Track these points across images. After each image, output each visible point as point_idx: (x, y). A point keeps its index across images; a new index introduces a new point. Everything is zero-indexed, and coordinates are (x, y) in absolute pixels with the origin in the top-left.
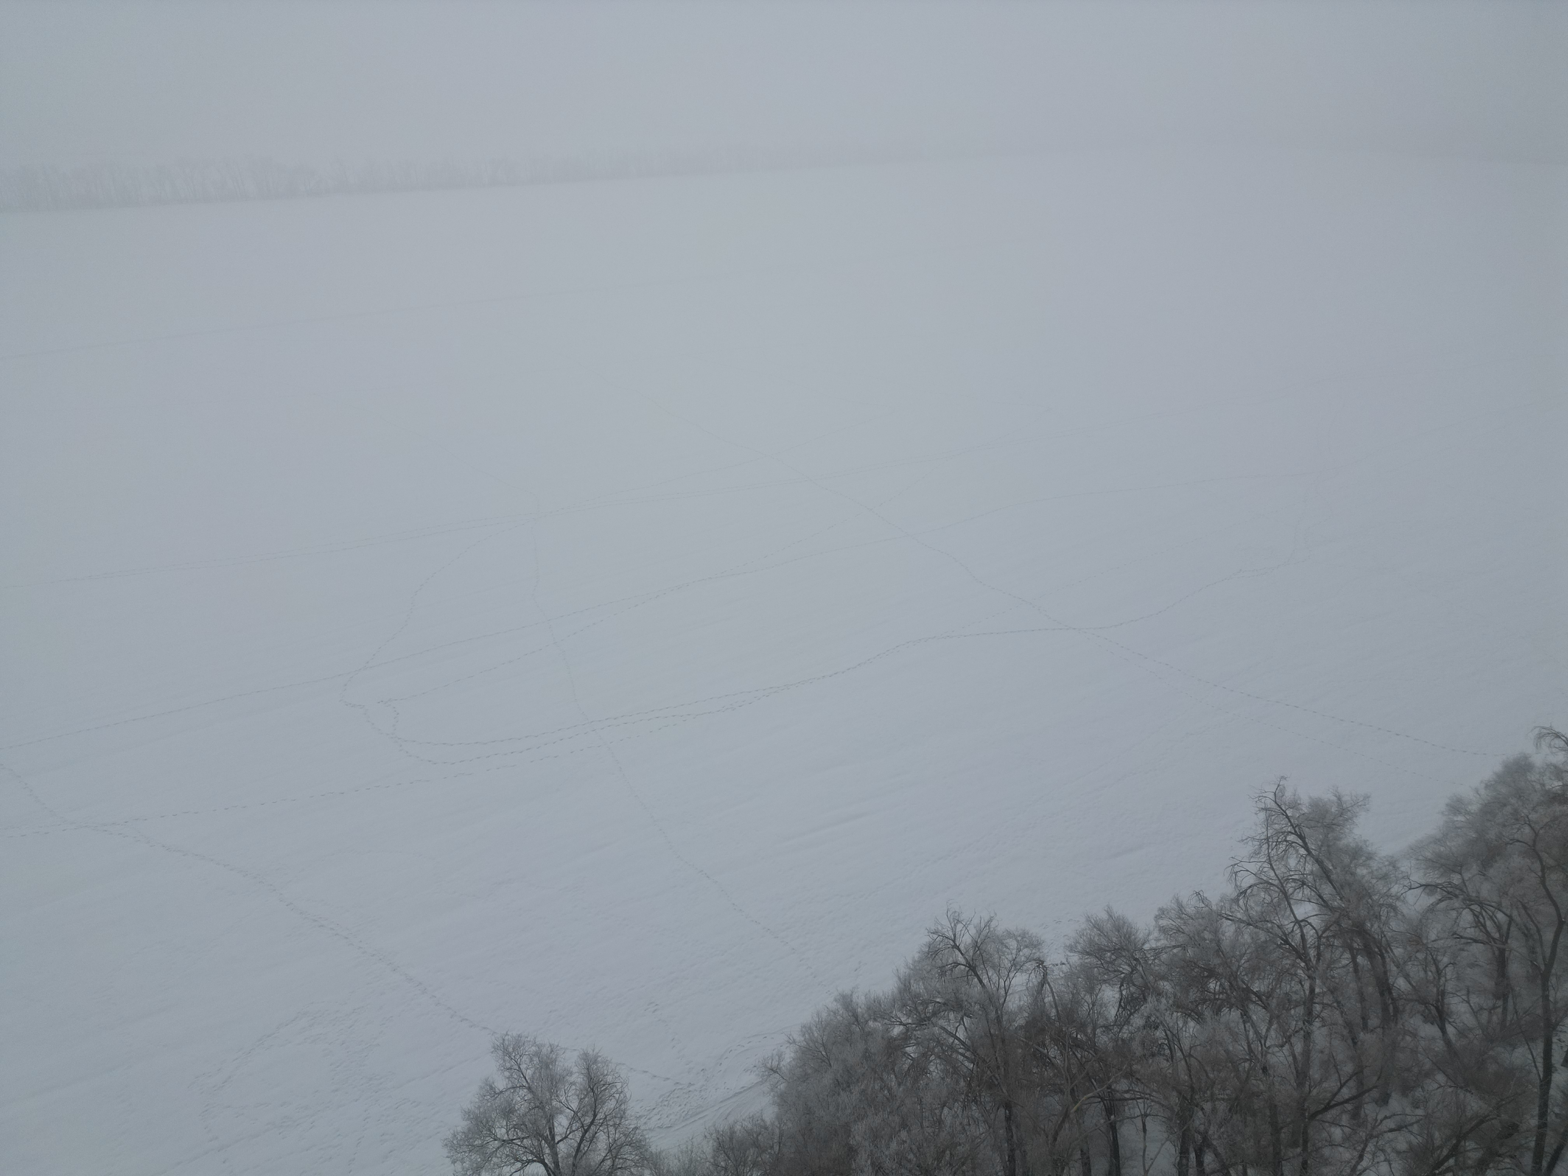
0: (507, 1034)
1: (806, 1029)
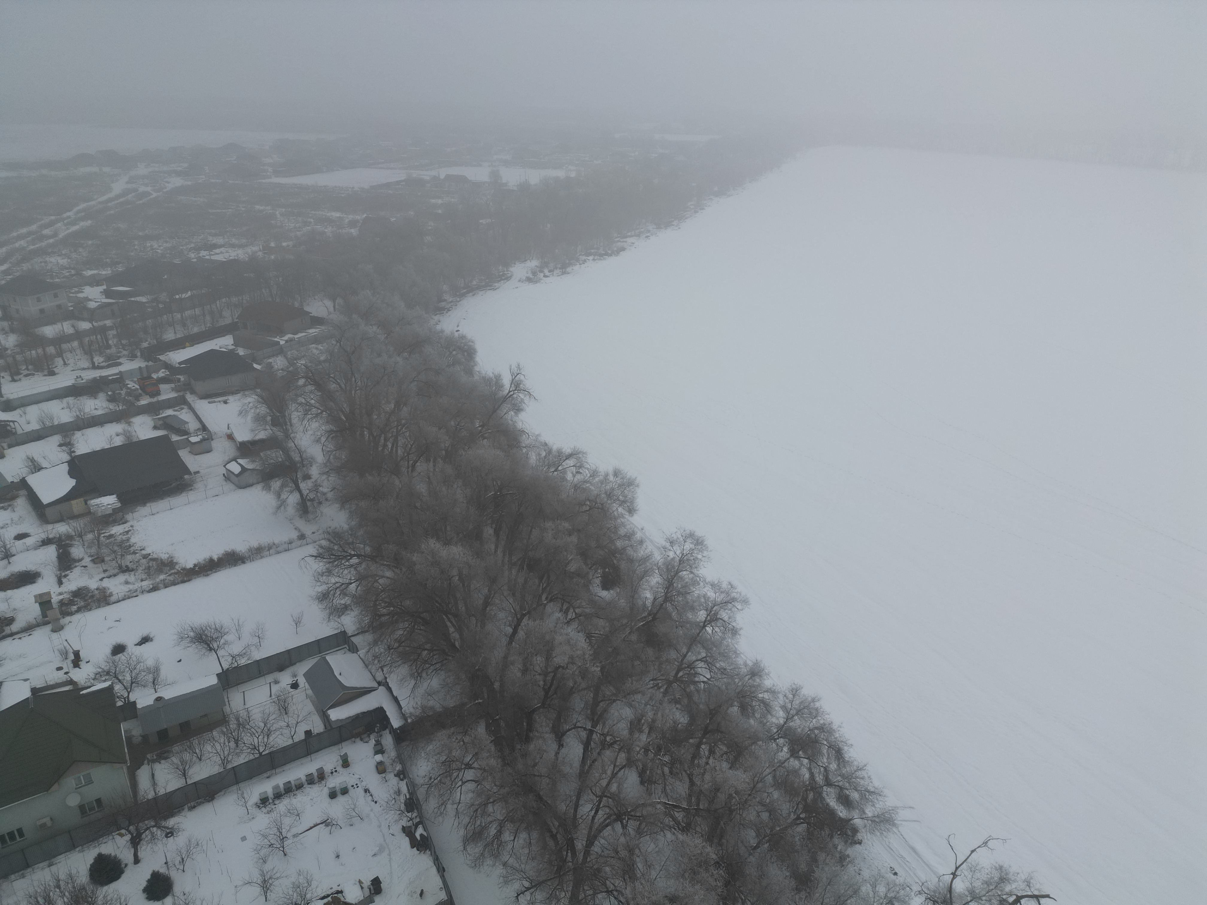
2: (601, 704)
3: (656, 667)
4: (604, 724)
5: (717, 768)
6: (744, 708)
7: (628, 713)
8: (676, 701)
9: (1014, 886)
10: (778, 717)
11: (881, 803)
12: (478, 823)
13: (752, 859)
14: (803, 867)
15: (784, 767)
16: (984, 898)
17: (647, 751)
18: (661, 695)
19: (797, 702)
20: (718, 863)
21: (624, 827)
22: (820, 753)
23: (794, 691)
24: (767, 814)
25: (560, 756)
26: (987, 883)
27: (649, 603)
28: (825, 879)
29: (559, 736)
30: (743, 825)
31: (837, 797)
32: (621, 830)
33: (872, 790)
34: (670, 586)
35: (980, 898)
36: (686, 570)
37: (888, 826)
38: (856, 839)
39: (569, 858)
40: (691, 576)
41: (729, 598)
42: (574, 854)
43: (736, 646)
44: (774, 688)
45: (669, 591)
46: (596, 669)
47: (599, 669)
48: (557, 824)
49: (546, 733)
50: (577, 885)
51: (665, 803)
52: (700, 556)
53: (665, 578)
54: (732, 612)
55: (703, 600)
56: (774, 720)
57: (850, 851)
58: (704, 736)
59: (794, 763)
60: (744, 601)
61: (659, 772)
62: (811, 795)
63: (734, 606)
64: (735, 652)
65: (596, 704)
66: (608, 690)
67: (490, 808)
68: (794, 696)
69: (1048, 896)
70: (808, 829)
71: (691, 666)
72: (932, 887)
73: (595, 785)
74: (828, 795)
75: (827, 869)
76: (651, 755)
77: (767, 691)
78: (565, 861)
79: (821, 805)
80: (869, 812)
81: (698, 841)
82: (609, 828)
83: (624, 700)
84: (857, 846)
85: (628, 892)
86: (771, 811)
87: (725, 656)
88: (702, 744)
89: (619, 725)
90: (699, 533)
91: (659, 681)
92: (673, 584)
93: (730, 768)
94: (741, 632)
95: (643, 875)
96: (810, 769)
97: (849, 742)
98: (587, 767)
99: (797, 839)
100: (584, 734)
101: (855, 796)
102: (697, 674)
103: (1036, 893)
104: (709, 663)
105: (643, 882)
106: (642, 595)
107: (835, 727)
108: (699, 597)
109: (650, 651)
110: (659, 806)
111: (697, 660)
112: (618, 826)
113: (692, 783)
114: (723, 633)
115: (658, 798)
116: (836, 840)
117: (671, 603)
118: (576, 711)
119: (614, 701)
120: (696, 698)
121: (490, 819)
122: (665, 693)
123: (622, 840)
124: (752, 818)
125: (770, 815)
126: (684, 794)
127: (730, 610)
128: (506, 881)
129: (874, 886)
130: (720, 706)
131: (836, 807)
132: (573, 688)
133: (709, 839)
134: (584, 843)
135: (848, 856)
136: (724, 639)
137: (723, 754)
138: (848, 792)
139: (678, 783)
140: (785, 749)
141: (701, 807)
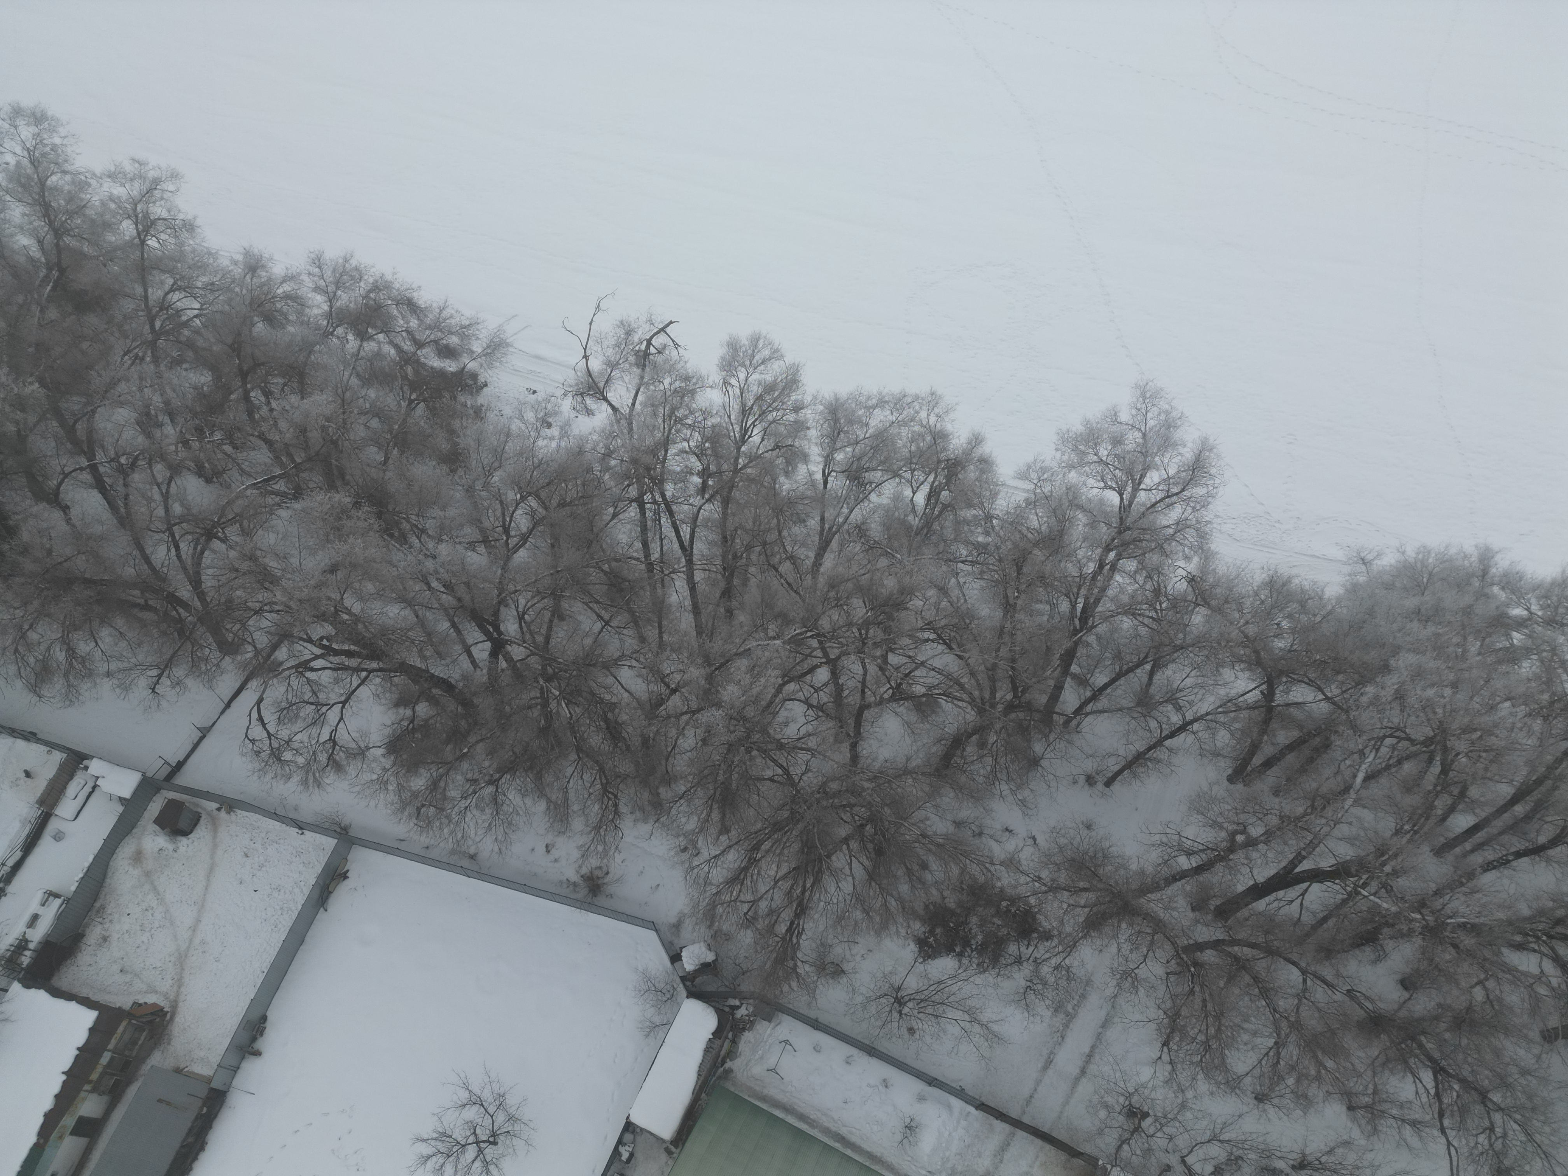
0: (1152, 381)
1: (1425, 551)
2: (79, 426)
3: (117, 335)
4: (102, 447)
5: (288, 408)
6: (270, 319)
7: (123, 415)
8: (178, 362)
9: (640, 333)
10: (318, 305)
11: (483, 331)
12: (32, 660)
13: (389, 474)
14: (445, 446)
15: (362, 358)
16: (621, 362)
17: (185, 443)
18: (152, 366)
19: (328, 273)
20: (356, 503)
21: (224, 540)
22: (393, 318)
23: (316, 261)
24: (376, 420)
25: (74, 520)
26: (617, 345)
27: (35, 251)
28: (472, 443)
29: (54, 499)
30: (357, 448)
31: (437, 352)
32: (224, 546)
33: (468, 323)
34: (47, 210)
35: (618, 364)
36: (53, 173)
37: (503, 350)
38: (480, 383)
39: (184, 613)
40: (68, 178)
41: (148, 183)
42: (186, 606)
43: (205, 245)
44: (290, 271)
45: (52, 217)
46: (33, 388)
47: (37, 385)
48: (137, 592)
49: (31, 506)
50: (216, 630)
51: (254, 484)
52: (57, 141)
53: (30, 201)
54: (167, 200)
55: (113, 206)
56: (316, 311)
57: (481, 400)
58: (244, 382)
59: (370, 347)
60: (172, 176)
61: (220, 455)
62: (409, 370)
63: (163, 190)
64: (210, 254)
65: (71, 432)
66: (73, 404)
67: (33, 636)
68: (320, 267)
69: (671, 322)
70: (428, 407)
71: (164, 306)
72: (572, 382)
73: (151, 521)
74: (426, 358)
75: (468, 433)
76: (195, 445)
77: (284, 281)
78: (180, 620)
79: (425, 373)
80: (477, 348)
81: (320, 497)
82: (206, 553)
83: (106, 402)
84: (485, 389)
85: (279, 596)
86: (377, 412)
87: (201, 267)
88: (249, 392)
89: (124, 436)
90: (27, 102)
91: (136, 351)
92: (51, 206)
93: (302, 398)
94: (198, 222)
95: (283, 570)
96: (391, 343)
97: (415, 286)
98: (122, 510)
99: (422, 423)
100: (86, 476)
101: (454, 340)
102: (179, 312)
103: (660, 326)
104: (184, 286)
105: (289, 576)
106: (16, 247)
107: (389, 277)
108: (103, 204)
109: (92, 320)
110: (248, 492)
111: (167, 294)
112: (216, 544)
113: (269, 443)
114: (176, 237)
115: (240, 484)
116: (462, 398)
117: (69, 235)
118: (50, 456)
119: (93, 412)
120: (200, 343)
121: (43, 648)
122: (156, 360)
123: (233, 554)
124: (363, 435)
125: (380, 418)
126: (268, 461)
127: (162, 198)
128: (126, 688)
129: (521, 418)
130: (239, 334)
131: (442, 365)
132: (19, 431)
133: (331, 486)
134: (189, 587)
135: (482, 405)
136: (182, 244)
137: (283, 389)
138: (445, 342)
139: (252, 453)
140: (350, 337)
141: (299, 460)
